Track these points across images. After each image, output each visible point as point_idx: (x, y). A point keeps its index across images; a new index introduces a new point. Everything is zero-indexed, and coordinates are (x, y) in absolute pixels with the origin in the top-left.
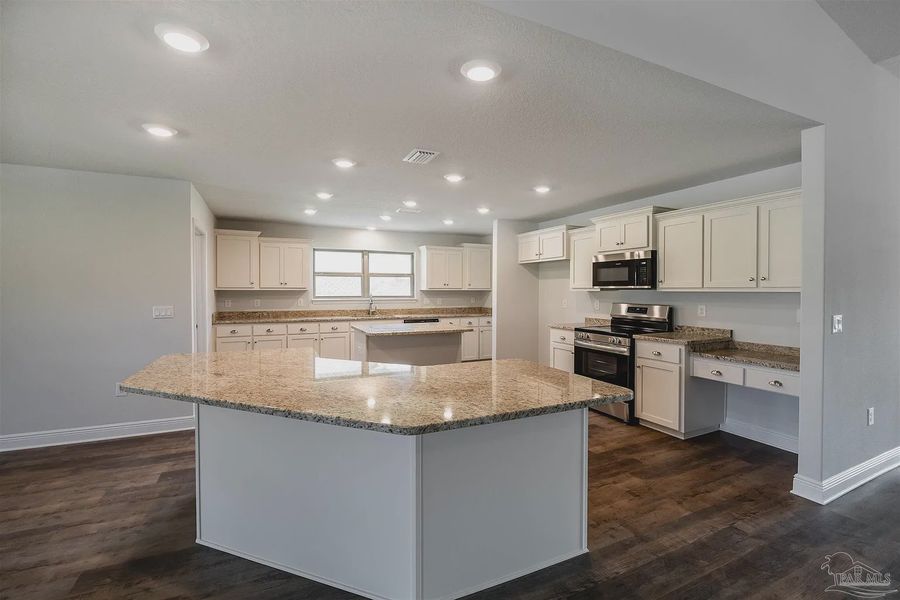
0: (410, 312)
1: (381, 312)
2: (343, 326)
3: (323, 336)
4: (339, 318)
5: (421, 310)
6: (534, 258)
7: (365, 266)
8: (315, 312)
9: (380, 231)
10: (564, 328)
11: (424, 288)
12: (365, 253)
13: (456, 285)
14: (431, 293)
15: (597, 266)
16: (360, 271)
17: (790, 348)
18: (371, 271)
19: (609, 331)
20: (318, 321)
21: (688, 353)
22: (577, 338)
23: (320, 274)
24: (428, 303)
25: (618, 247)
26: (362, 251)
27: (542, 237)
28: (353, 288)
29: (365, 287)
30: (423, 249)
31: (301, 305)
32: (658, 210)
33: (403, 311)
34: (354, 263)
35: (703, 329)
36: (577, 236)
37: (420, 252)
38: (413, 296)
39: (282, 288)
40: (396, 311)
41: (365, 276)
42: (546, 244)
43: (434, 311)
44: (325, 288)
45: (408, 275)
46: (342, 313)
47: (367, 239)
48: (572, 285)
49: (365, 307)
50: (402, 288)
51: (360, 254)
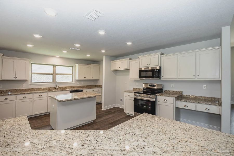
0: (71, 87)
1: (61, 88)
2: (44, 95)
3: (34, 99)
4: (43, 91)
5: (76, 86)
6: (117, 69)
7: (54, 71)
8: (31, 89)
9: (60, 58)
10: (130, 92)
11: (77, 79)
12: (54, 66)
13: (88, 78)
14: (79, 81)
15: (141, 72)
16: (52, 72)
17: (202, 97)
18: (57, 73)
19: (142, 92)
20: (32, 93)
21: (176, 100)
22: (135, 96)
23: (34, 74)
24: (78, 84)
25: (148, 65)
26: (53, 65)
27: (120, 62)
28: (49, 79)
29: (54, 79)
30: (77, 65)
31: (24, 86)
32: (162, 54)
33: (69, 87)
34: (50, 69)
35: (173, 91)
36: (132, 62)
37: (75, 66)
38: (73, 82)
39: (14, 79)
40: (66, 87)
41: (54, 74)
42: (121, 64)
43: (80, 87)
44: (36, 79)
45: (71, 74)
46: (44, 89)
47: (55, 61)
48: (130, 78)
49: (54, 86)
50: (69, 79)
51: (52, 66)
